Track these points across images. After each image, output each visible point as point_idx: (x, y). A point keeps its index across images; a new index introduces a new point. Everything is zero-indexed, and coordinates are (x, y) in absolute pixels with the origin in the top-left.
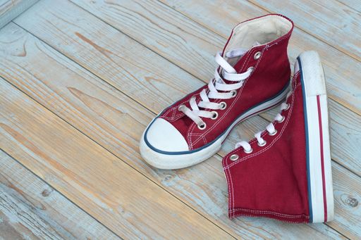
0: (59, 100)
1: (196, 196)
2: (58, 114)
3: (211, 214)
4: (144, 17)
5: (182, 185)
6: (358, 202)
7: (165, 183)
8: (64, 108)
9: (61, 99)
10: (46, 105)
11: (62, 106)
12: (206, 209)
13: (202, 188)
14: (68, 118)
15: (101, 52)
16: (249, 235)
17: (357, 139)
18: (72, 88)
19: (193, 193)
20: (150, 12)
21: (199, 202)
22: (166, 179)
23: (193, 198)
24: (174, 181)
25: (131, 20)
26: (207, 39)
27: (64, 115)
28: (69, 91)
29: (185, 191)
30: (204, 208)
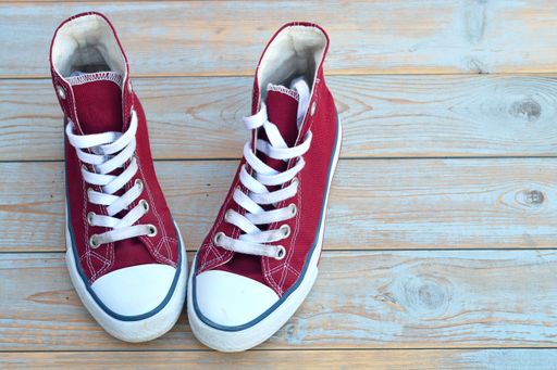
0: (32, 326)
1: (349, 329)
2: (52, 348)
3: (388, 338)
4: (36, 117)
5: (318, 327)
6: (541, 194)
7: (294, 341)
8: (54, 333)
9: (34, 322)
10: (21, 347)
11: (46, 332)
12: (378, 337)
13: (345, 312)
14: (73, 344)
15: (24, 212)
16: (459, 332)
17: (467, 108)
18: (36, 295)
19: (341, 328)
20: (37, 104)
21: (360, 334)
22: (289, 333)
23: (347, 334)
24: (301, 328)
25: (21, 135)
26: (156, 94)
27: (64, 344)
28: (34, 303)
29: (328, 333)
30: (373, 337)
